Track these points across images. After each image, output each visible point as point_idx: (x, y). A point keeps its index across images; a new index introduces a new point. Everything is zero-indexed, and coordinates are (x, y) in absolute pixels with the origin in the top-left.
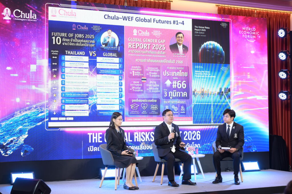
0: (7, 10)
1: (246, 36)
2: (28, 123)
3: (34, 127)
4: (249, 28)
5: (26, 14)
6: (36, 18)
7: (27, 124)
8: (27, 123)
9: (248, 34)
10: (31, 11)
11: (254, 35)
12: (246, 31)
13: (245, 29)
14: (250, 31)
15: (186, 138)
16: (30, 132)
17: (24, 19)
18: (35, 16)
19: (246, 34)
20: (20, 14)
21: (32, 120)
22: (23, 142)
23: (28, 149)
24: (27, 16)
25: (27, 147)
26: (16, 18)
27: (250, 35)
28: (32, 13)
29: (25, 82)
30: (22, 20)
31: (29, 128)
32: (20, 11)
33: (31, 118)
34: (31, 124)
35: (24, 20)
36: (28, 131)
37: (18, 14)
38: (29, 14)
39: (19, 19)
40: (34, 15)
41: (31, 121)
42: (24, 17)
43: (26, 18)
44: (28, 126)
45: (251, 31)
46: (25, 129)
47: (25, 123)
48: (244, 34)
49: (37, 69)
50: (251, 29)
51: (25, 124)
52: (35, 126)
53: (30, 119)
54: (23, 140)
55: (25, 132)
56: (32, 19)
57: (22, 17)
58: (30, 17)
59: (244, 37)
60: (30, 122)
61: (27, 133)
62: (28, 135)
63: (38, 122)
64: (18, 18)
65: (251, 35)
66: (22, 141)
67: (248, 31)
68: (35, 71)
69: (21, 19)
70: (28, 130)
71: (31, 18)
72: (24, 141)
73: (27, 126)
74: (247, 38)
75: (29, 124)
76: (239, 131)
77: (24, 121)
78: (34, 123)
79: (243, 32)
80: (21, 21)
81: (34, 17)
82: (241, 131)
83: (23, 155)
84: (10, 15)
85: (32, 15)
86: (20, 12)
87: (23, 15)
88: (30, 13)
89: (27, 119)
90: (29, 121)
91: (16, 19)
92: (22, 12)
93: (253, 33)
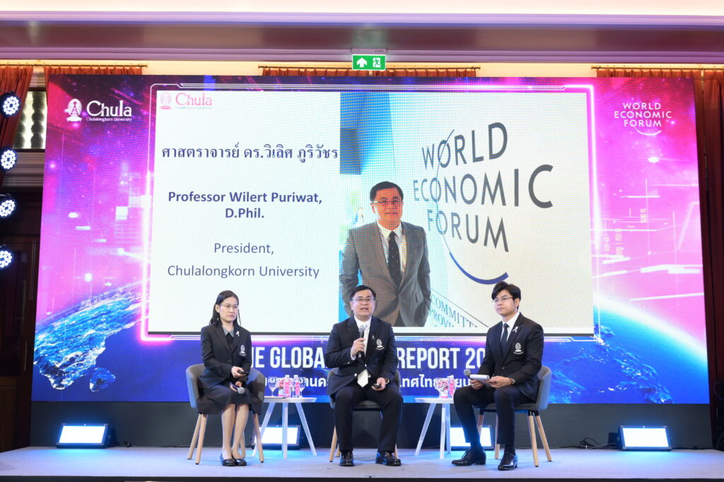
0: (75, 103)
1: (634, 123)
2: (107, 323)
3: (118, 332)
4: (641, 104)
5: (112, 108)
6: (130, 115)
7: (104, 326)
8: (105, 324)
9: (639, 118)
10: (121, 102)
11: (657, 119)
12: (634, 111)
13: (629, 107)
14: (644, 110)
15: (471, 364)
16: (110, 342)
17: (107, 117)
18: (130, 111)
19: (634, 118)
20: (99, 108)
21: (113, 318)
22: (95, 363)
23: (103, 377)
24: (114, 113)
25: (102, 372)
26: (92, 117)
27: (644, 119)
28: (124, 106)
29: (104, 241)
30: (103, 120)
31: (108, 334)
32: (99, 103)
33: (112, 314)
34: (112, 327)
35: (106, 120)
36: (106, 340)
37: (95, 109)
38: (117, 108)
39: (97, 119)
40: (128, 109)
41: (114, 320)
42: (108, 115)
43: (110, 117)
44: (107, 329)
45: (648, 110)
46: (101, 335)
47: (102, 323)
48: (627, 118)
49: (128, 216)
50: (647, 107)
51: (100, 326)
52: (119, 330)
53: (111, 317)
54: (95, 357)
55: (101, 340)
56: (124, 117)
57: (103, 115)
58: (119, 113)
59: (628, 125)
60: (111, 321)
61: (103, 343)
62: (104, 349)
63: (127, 323)
64: (96, 117)
65: (649, 119)
66: (92, 360)
67: (638, 111)
68: (125, 218)
69: (100, 119)
70: (105, 338)
71: (121, 115)
72: (97, 360)
73: (103, 329)
74: (637, 126)
75: (108, 325)
76: (527, 337)
77: (98, 319)
78: (119, 324)
79: (624, 115)
80: (101, 122)
81: (127, 113)
82: (530, 338)
83: (93, 389)
84: (79, 113)
85: (124, 110)
86: (101, 106)
87: (105, 110)
88: (118, 105)
89: (104, 316)
90: (110, 319)
91: (91, 119)
92: (103, 105)
93: (654, 114)
